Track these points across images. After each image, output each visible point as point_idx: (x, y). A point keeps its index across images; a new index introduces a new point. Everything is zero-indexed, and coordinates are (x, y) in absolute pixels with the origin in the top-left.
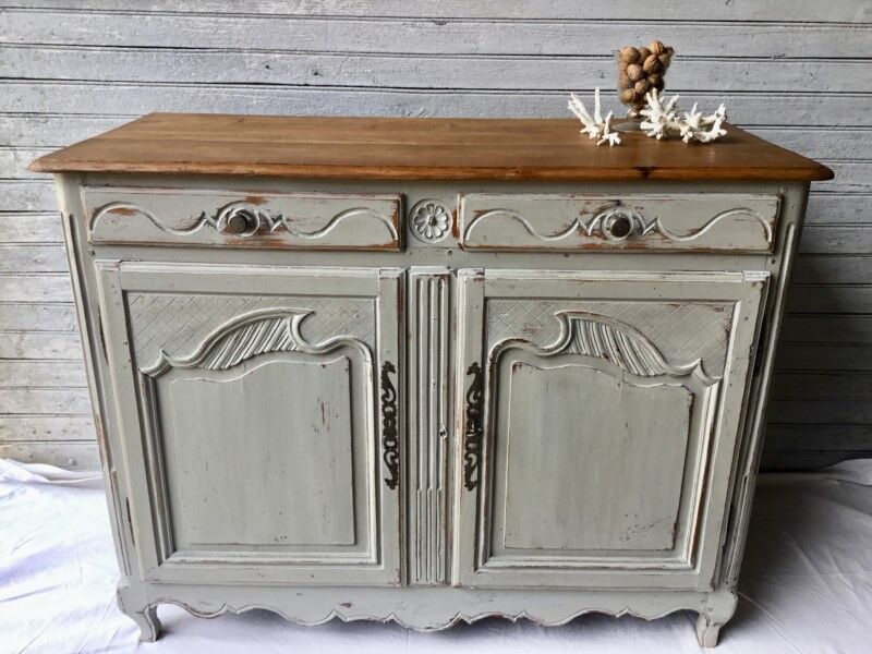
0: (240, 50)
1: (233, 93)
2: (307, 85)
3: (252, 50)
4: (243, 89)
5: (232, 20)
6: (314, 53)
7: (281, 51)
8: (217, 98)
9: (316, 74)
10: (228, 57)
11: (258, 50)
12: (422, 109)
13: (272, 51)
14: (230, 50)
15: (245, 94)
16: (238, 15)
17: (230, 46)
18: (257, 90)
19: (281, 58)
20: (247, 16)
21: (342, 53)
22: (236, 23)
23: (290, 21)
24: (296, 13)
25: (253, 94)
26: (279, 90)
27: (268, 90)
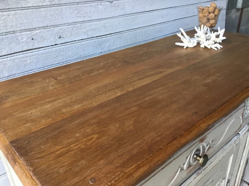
0: (14, 32)
1: (14, 60)
2: (56, 45)
3: (22, 31)
4: (20, 56)
5: (5, 13)
6: (57, 26)
7: (39, 28)
8: (4, 65)
9: (60, 37)
10: (7, 38)
11: (26, 30)
12: (108, 44)
13: (35, 29)
14: (7, 33)
15: (22, 58)
16: (9, 9)
17: (7, 31)
18: (29, 54)
19: (40, 32)
20: (14, 9)
21: (71, 24)
22: (9, 15)
23: (42, 9)
24: (44, 4)
25: (27, 57)
26: (41, 51)
27: (35, 52)
